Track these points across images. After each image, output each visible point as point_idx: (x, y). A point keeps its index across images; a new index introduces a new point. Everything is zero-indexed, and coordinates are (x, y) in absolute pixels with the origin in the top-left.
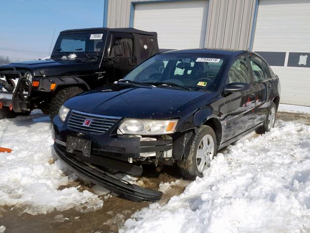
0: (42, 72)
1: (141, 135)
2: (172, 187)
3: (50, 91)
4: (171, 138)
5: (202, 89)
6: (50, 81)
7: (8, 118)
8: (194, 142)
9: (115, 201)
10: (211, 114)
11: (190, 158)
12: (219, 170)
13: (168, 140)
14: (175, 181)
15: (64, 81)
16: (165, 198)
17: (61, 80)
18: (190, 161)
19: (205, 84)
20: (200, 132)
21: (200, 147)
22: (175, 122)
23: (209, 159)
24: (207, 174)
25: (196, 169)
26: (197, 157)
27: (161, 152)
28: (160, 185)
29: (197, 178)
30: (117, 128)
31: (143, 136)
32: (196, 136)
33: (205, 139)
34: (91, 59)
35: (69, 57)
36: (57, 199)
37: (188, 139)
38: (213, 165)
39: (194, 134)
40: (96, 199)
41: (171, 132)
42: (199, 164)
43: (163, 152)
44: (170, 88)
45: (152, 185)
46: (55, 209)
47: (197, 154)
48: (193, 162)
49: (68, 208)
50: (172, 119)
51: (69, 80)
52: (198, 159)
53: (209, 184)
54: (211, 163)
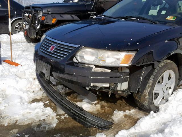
0: (49, 10)
1: (95, 65)
2: (126, 116)
3: (51, 24)
4: (128, 71)
5: (170, 23)
6: (52, 17)
7: (33, 42)
8: (152, 76)
9: (68, 122)
10: (177, 49)
11: (147, 92)
12: (177, 107)
13: (124, 72)
14: (130, 110)
15: (63, 17)
16: (115, 128)
17: (61, 16)
18: (146, 96)
19: (174, 18)
20: (160, 66)
21: (159, 82)
22: (133, 54)
23: (168, 94)
24: (163, 109)
25: (152, 103)
26: (154, 91)
27: (115, 83)
28: (115, 112)
29: (152, 112)
30: (74, 55)
31: (97, 66)
32: (156, 71)
33: (166, 74)
34: (87, 2)
35: (73, 1)
36: (22, 112)
37: (146, 73)
38: (171, 101)
39: (154, 68)
40: (53, 118)
41: (126, 65)
42: (155, 98)
43: (117, 83)
44: (138, 21)
45: (108, 111)
46: (17, 121)
47: (155, 89)
48: (149, 96)
49: (26, 123)
50: (129, 51)
51: (67, 17)
52: (155, 94)
53: (164, 121)
54: (170, 98)
